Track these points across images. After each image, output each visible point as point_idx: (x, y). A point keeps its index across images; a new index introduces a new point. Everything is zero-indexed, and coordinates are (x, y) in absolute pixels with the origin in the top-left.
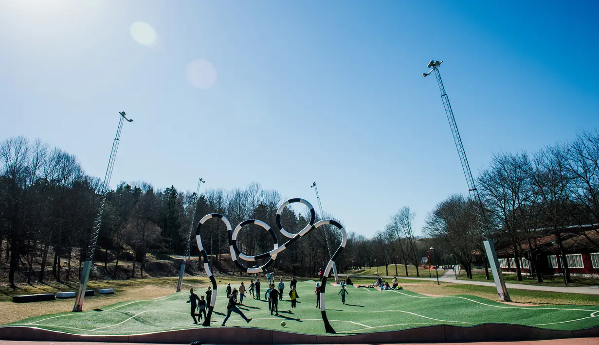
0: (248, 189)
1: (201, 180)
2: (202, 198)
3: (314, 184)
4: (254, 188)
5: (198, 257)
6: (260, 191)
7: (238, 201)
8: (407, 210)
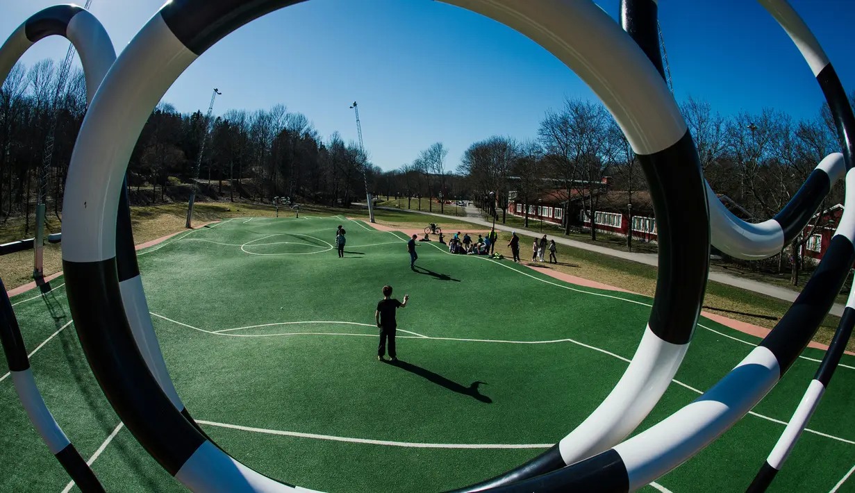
0: (273, 111)
1: (216, 90)
2: (226, 122)
3: (355, 104)
4: (279, 110)
5: (218, 182)
6: (285, 114)
7: (261, 124)
8: (440, 146)
